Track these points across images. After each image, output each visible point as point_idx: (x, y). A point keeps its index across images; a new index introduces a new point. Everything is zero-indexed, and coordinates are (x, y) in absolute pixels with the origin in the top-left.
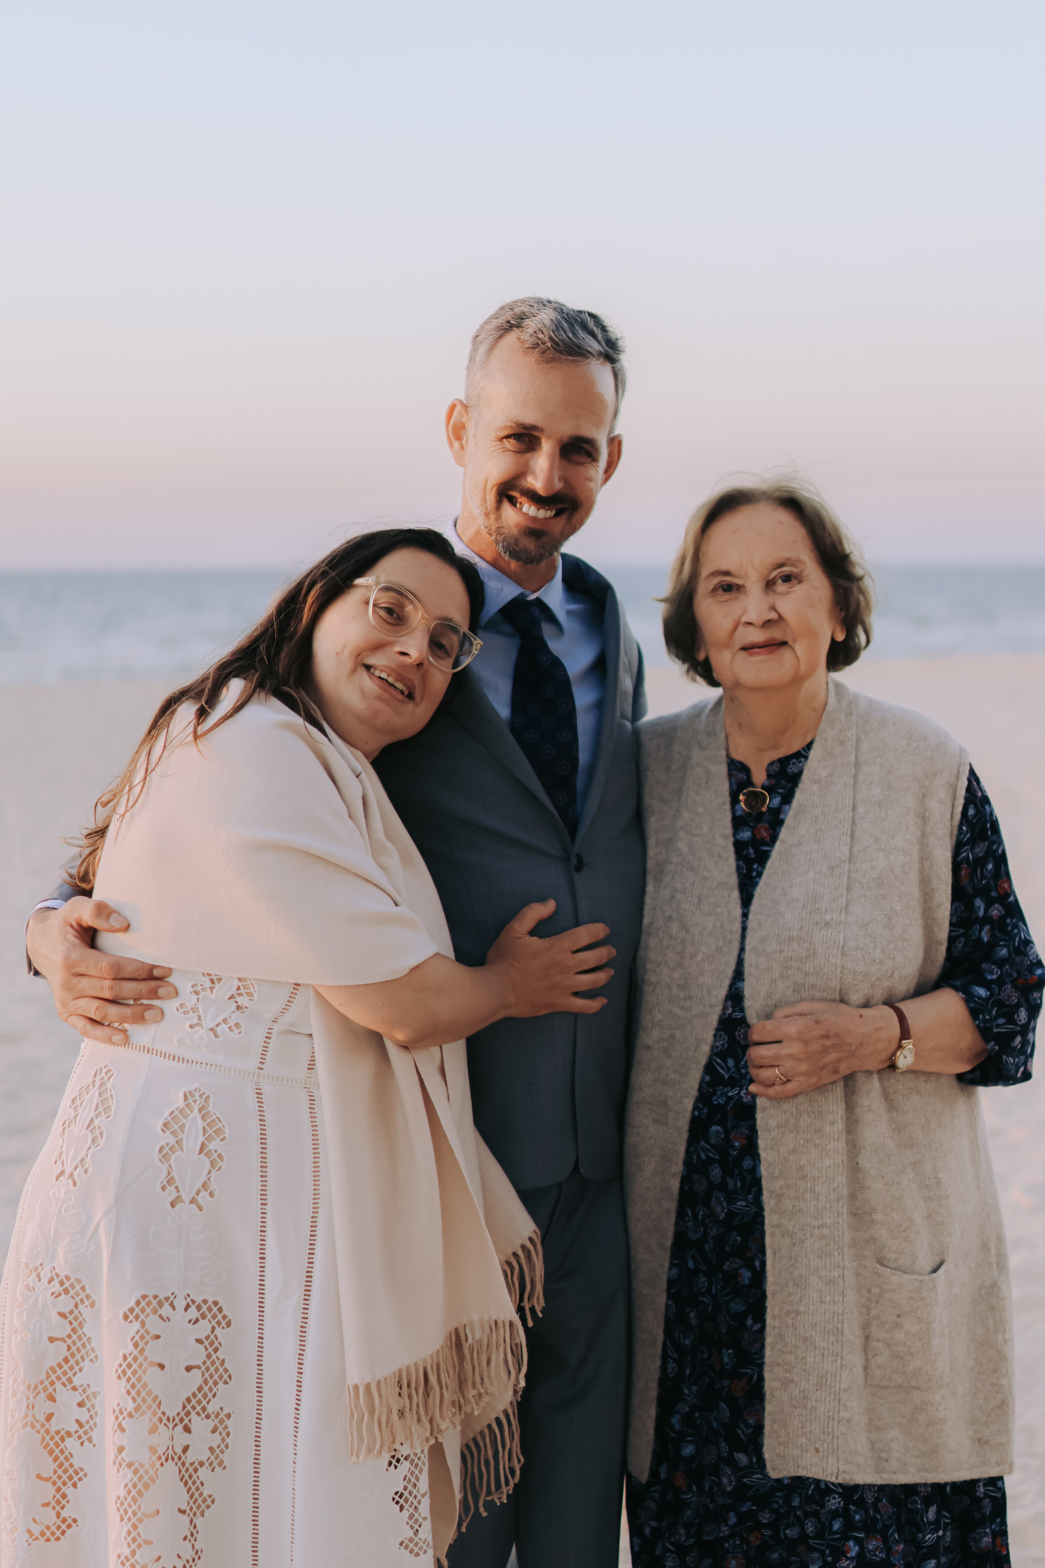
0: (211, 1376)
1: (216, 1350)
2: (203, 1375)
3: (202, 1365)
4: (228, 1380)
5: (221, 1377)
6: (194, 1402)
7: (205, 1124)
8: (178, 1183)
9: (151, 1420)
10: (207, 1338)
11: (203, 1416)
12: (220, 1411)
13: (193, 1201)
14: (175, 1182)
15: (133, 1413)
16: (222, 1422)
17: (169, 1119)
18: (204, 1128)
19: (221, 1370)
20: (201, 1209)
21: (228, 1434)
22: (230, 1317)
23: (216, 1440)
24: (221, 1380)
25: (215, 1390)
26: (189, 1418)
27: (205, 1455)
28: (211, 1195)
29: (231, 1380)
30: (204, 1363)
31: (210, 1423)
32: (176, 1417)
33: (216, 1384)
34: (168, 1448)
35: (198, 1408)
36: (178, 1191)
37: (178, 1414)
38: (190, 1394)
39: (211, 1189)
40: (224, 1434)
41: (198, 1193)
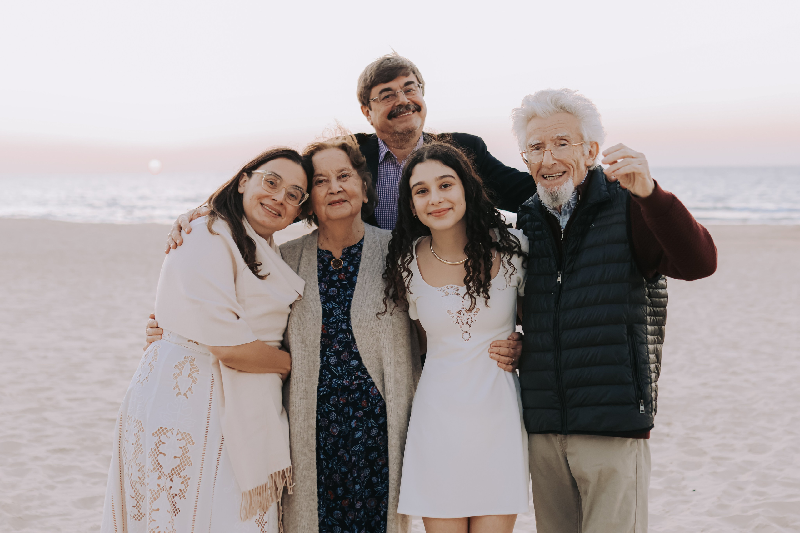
0: (184, 462)
1: (187, 452)
2: (181, 461)
3: (180, 457)
4: (190, 465)
5: (188, 463)
6: (175, 470)
7: (191, 367)
8: (180, 387)
9: (159, 474)
10: (184, 447)
11: (178, 476)
12: (186, 476)
13: (185, 394)
14: (178, 387)
15: (152, 470)
16: (186, 480)
17: (178, 364)
18: (191, 368)
19: (188, 461)
20: (187, 398)
21: (188, 485)
22: (194, 441)
23: (182, 487)
24: (188, 464)
25: (184, 468)
26: (173, 476)
27: (178, 492)
28: (192, 393)
29: (192, 465)
30: (181, 456)
31: (182, 480)
32: (168, 475)
33: (185, 465)
34: (164, 486)
35: (177, 473)
36: (180, 391)
37: (169, 474)
38: (174, 467)
39: (192, 390)
40: (186, 485)
41: (187, 391)
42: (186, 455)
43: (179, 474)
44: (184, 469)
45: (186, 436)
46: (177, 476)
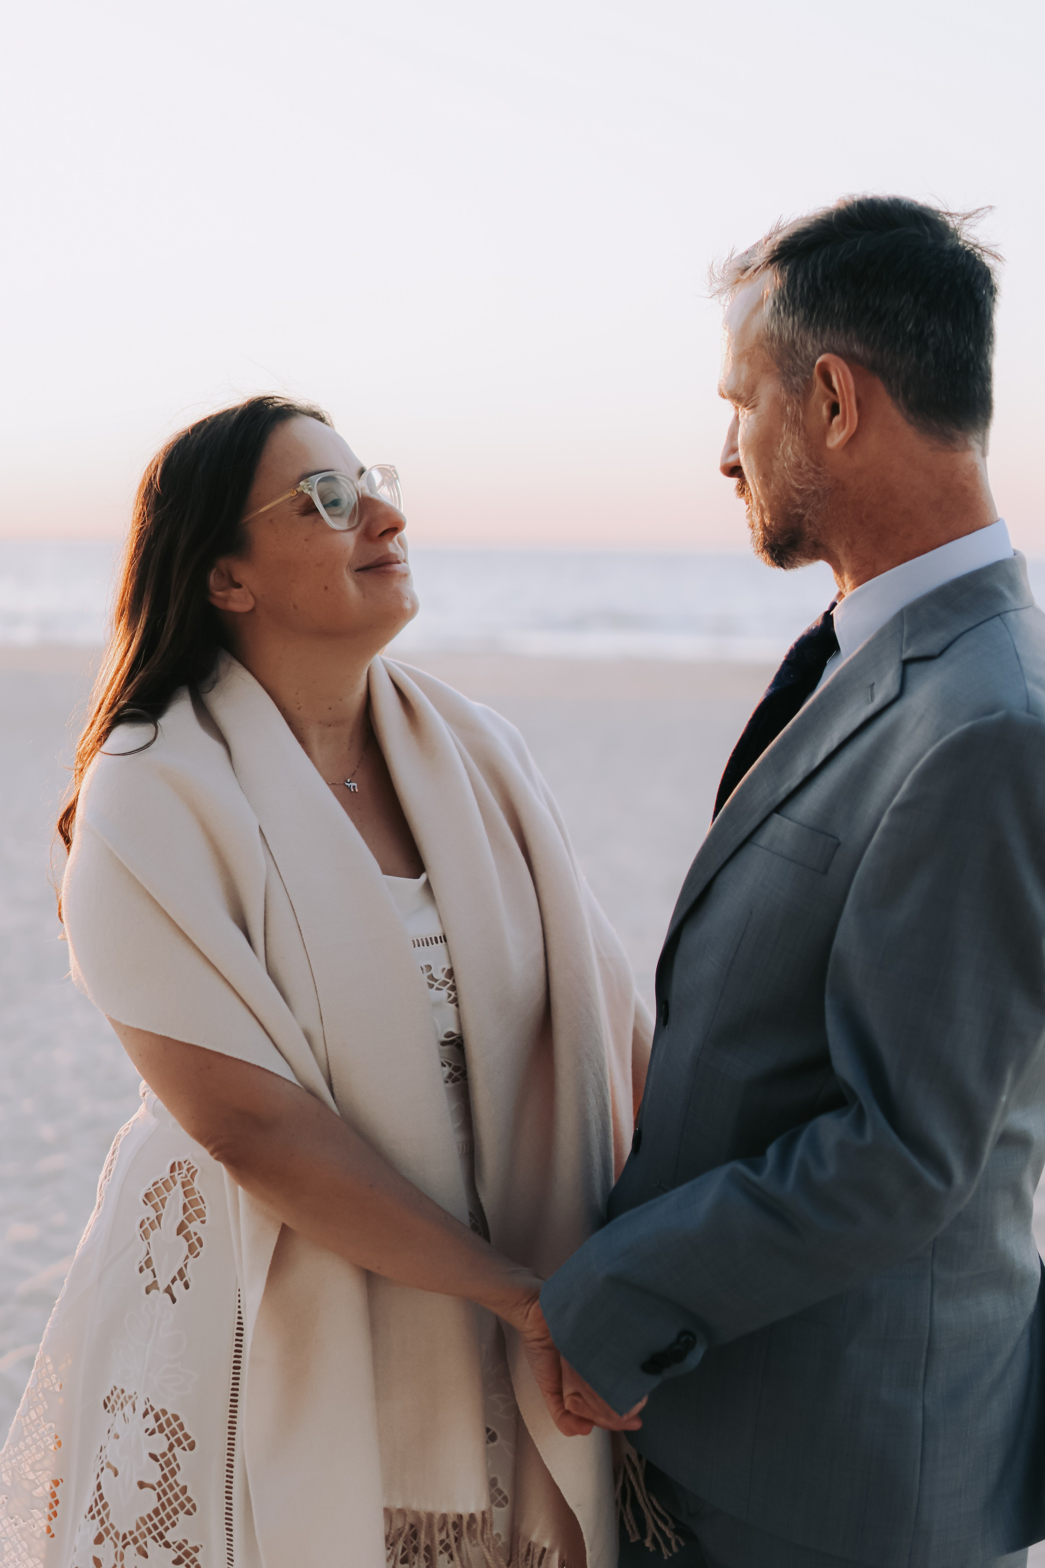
42: (171, 1480)
43: (162, 1536)
44: (174, 1524)
45: (169, 1423)
46: (157, 1541)
